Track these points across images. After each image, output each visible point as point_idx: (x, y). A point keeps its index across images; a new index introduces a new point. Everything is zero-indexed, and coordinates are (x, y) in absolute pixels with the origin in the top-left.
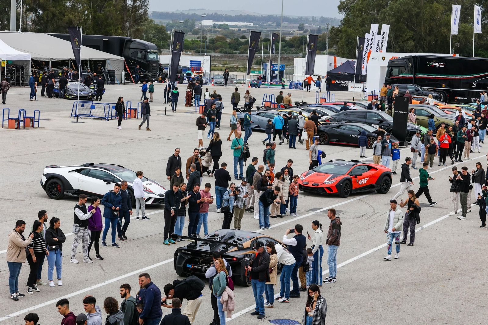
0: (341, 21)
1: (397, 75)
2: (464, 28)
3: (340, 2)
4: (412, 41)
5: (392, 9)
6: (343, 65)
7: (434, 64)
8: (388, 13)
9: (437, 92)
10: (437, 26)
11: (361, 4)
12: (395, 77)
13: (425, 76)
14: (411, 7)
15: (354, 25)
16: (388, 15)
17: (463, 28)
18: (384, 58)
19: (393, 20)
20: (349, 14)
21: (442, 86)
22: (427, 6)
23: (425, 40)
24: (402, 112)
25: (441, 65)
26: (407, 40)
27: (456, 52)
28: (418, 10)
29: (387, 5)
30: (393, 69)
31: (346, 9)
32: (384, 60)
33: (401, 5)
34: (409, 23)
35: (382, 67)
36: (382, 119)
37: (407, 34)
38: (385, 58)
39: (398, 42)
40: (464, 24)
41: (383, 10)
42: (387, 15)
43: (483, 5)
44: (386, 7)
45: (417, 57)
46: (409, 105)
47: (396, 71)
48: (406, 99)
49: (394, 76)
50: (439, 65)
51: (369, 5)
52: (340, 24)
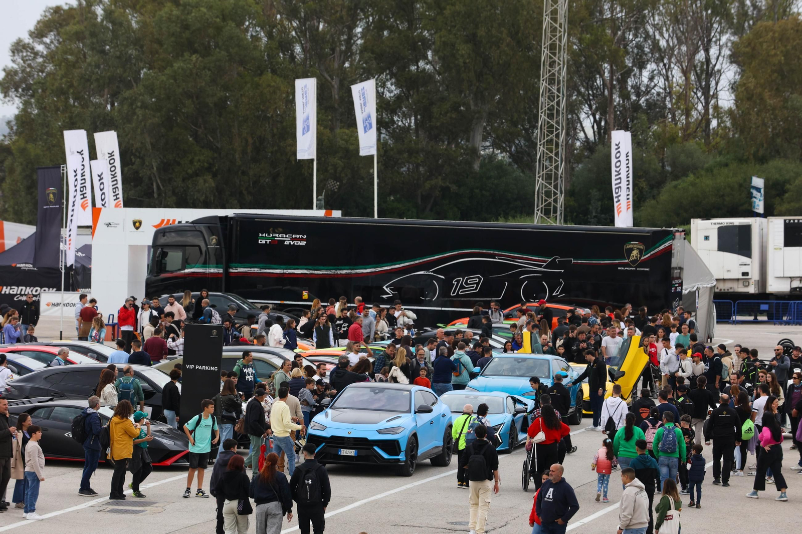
0: (9, 123)
1: (180, 270)
2: (347, 141)
3: (4, 70)
4: (209, 178)
5: (150, 89)
6: (22, 243)
7: (279, 237)
8: (143, 102)
9: (288, 312)
10: (273, 135)
11: (63, 77)
12: (175, 274)
13: (256, 270)
14: (203, 84)
15: (47, 134)
16: (141, 107)
17: (343, 140)
18: (137, 224)
19: (156, 120)
20: (31, 104)
21: (302, 295)
22: (246, 83)
23: (244, 173)
24: (204, 368)
25: (296, 239)
26: (196, 174)
27: (329, 205)
28: (222, 94)
29: (137, 79)
30: (167, 253)
31: (23, 90)
32: (137, 228)
33: (175, 80)
34: (200, 127)
35: (134, 249)
36: (150, 388)
37: (193, 159)
38: (140, 223)
39: (170, 180)
40: (347, 131)
41: (127, 94)
42: (137, 107)
43: (397, 79)
44: (135, 85)
45: (231, 218)
46: (224, 348)
47: (174, 258)
48: (215, 332)
49: (172, 272)
50: (293, 239)
51: (88, 80)
52: (6, 131)
